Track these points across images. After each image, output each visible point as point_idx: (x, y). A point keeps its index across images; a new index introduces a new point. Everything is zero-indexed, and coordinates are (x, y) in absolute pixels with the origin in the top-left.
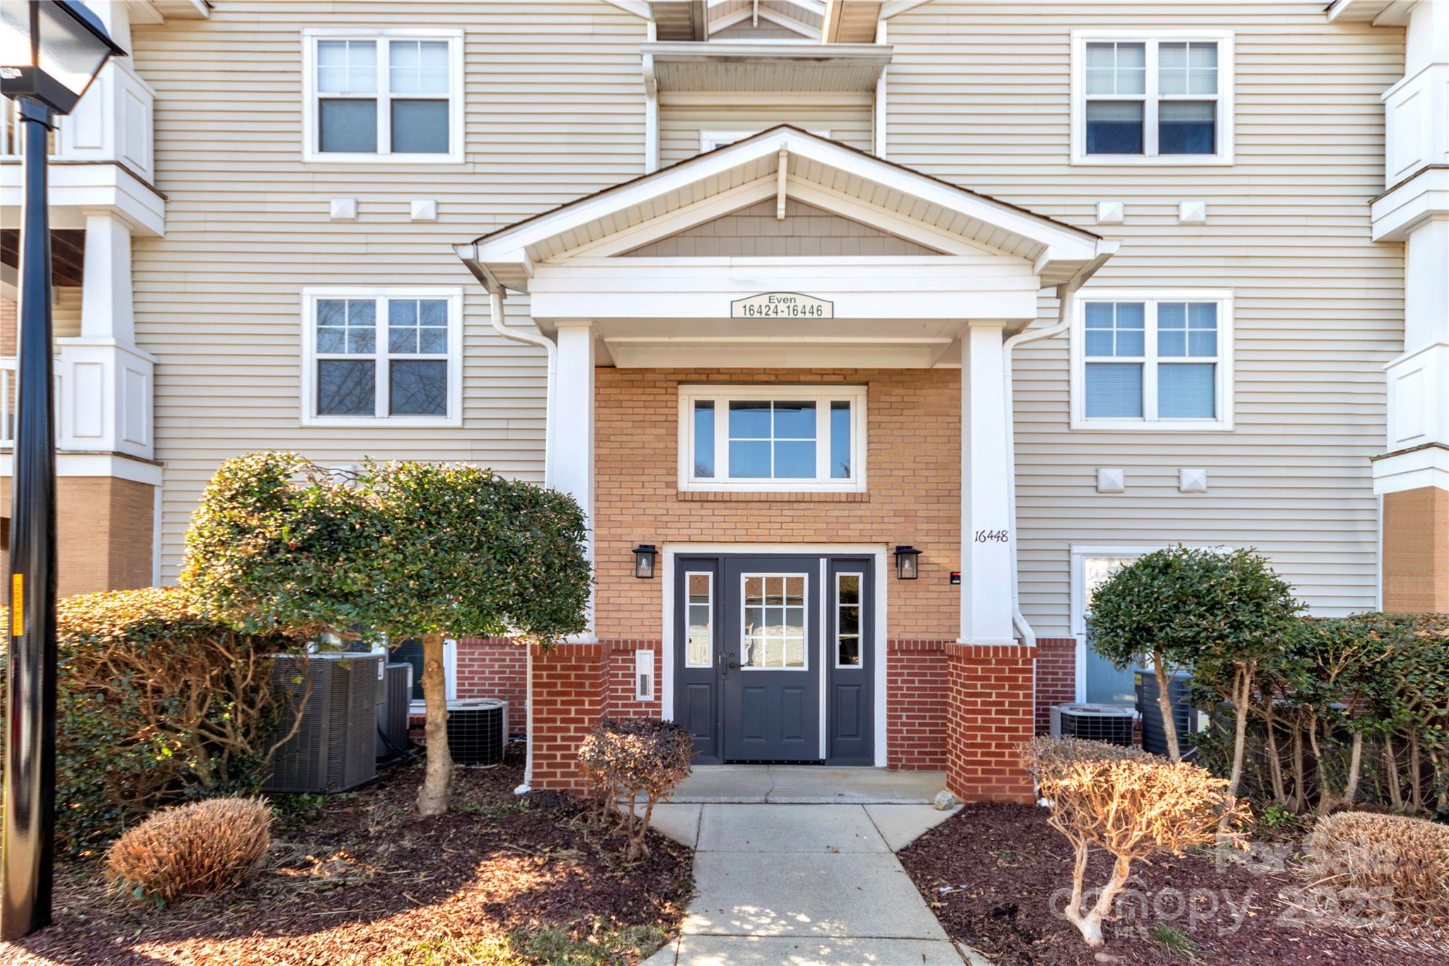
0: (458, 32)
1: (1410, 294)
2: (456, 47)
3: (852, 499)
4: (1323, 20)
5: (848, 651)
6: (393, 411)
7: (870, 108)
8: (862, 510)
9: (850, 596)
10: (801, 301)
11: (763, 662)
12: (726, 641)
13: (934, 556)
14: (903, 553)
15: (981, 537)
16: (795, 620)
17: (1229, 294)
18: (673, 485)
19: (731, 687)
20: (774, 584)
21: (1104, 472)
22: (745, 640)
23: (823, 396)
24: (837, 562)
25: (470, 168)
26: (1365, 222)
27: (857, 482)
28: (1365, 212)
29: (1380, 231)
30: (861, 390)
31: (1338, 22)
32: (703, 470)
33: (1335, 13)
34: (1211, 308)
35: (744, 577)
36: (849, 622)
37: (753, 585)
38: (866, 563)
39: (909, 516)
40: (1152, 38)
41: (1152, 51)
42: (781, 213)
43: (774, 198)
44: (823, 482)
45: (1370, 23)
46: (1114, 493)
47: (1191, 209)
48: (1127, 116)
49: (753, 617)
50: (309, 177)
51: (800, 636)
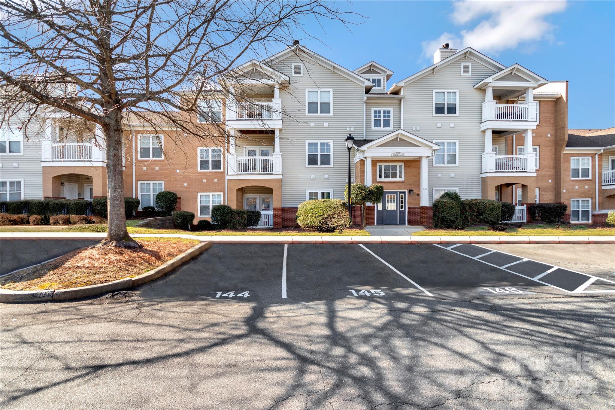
0: (332, 89)
1: (486, 141)
2: (332, 92)
3: (403, 182)
4: (473, 88)
5: (402, 207)
6: (321, 164)
7: (400, 103)
8: (404, 184)
9: (402, 198)
10: (401, 154)
11: (389, 209)
12: (384, 206)
13: (415, 192)
14: (410, 191)
15: (424, 189)
16: (394, 202)
17: (458, 141)
18: (376, 180)
19: (385, 213)
20: (391, 196)
21: (438, 174)
22: (387, 205)
23: (398, 164)
24: (400, 193)
25: (334, 117)
26: (479, 127)
27: (403, 179)
28: (479, 125)
29: (482, 129)
30: (403, 163)
31: (476, 89)
32: (380, 177)
33: (475, 87)
34: (455, 143)
35: (387, 195)
36: (402, 203)
37: (388, 196)
38: (404, 193)
39: (411, 184)
40: (446, 91)
41: (446, 94)
42: (398, 140)
43: (397, 138)
44: (398, 179)
45: (480, 89)
46: (440, 178)
47: (452, 125)
48: (442, 106)
49: (388, 201)
50: (307, 118)
51: (395, 204)
